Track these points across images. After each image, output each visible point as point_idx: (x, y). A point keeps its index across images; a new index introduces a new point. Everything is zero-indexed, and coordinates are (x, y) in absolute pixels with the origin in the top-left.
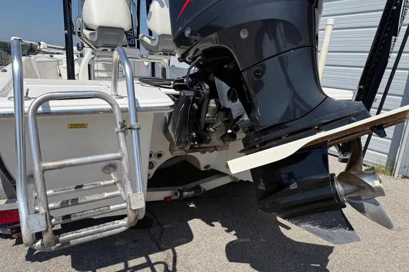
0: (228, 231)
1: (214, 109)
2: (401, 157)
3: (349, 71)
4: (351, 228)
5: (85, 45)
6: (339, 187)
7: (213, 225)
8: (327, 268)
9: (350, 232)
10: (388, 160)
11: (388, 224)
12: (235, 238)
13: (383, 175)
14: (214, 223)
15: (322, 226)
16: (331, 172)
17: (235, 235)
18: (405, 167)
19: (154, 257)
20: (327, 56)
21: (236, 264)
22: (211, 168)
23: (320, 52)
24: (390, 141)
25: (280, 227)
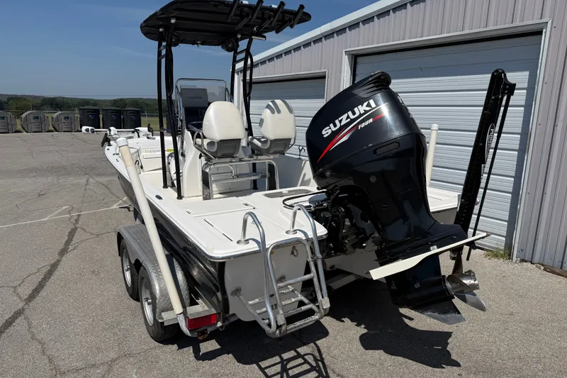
0: (358, 325)
1: (349, 226)
2: (517, 240)
3: (459, 150)
4: (459, 313)
5: (203, 155)
6: (448, 285)
7: (343, 321)
8: (448, 349)
9: (459, 315)
10: (506, 244)
11: (482, 308)
12: (366, 331)
13: (502, 260)
14: (343, 319)
15: (440, 312)
16: (443, 274)
17: (365, 328)
18: (522, 250)
19: (302, 350)
20: (436, 148)
21: (372, 351)
22: (336, 267)
23: (428, 143)
24: (506, 223)
25: (404, 319)
